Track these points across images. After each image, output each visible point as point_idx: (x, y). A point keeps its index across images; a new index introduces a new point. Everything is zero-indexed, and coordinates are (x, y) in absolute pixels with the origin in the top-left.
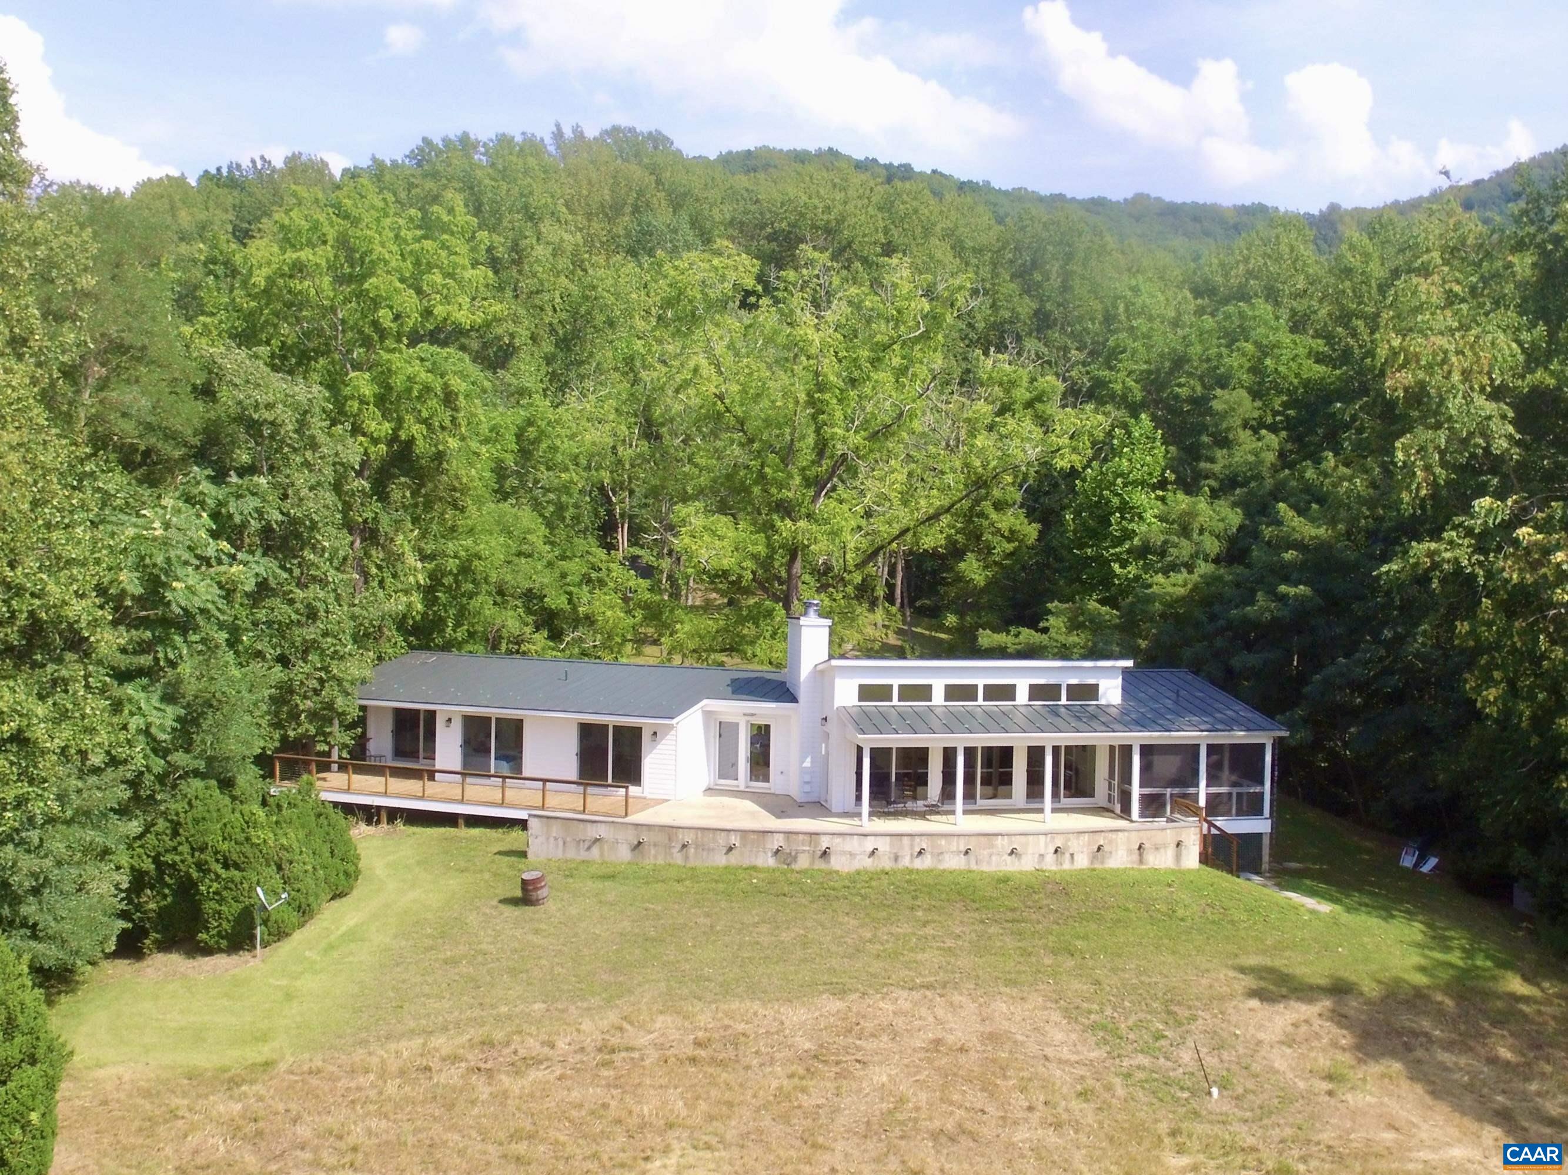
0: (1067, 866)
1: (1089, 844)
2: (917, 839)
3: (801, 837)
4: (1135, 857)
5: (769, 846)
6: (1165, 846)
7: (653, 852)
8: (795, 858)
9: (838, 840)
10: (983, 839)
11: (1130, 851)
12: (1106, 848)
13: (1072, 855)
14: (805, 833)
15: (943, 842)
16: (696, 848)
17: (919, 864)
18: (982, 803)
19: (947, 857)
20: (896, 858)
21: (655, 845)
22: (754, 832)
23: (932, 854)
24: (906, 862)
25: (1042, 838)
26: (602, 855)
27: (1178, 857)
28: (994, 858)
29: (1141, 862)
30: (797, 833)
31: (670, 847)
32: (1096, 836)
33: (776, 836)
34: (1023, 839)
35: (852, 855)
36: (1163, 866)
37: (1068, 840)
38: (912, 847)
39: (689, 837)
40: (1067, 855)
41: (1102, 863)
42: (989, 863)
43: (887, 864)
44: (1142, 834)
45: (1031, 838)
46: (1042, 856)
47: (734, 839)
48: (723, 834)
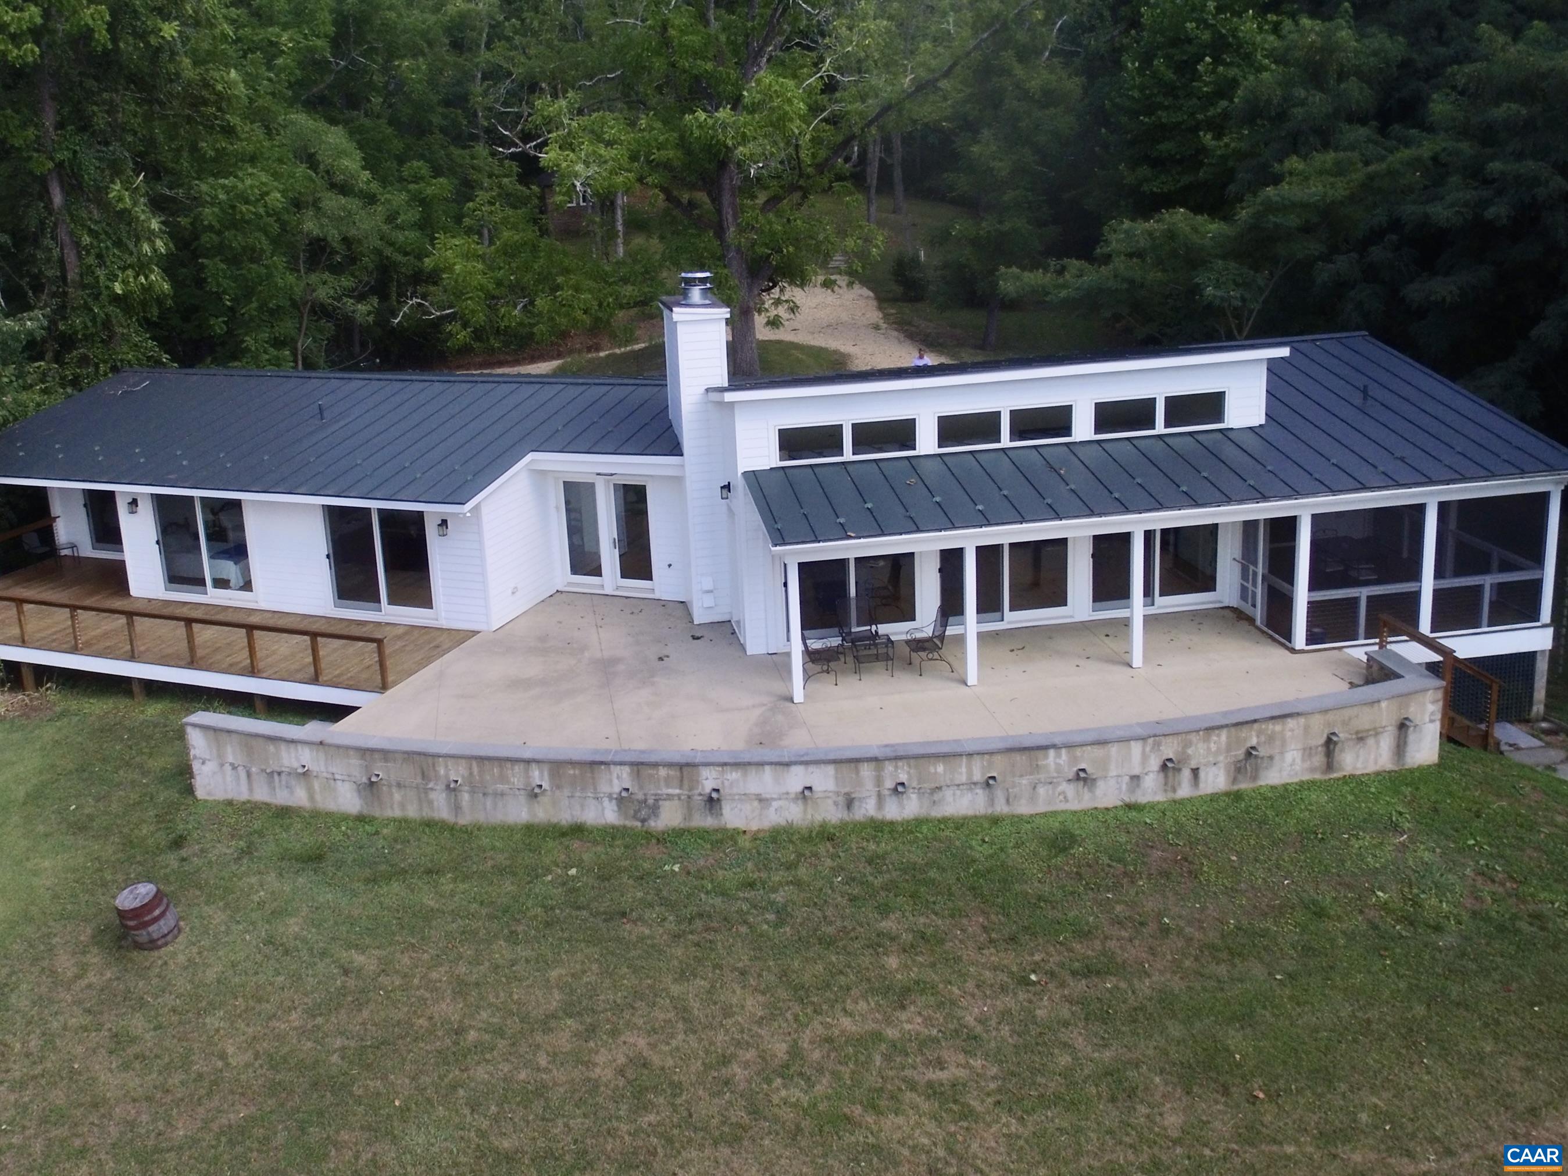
0: (1185, 791)
1: (1229, 749)
2: (889, 768)
3: (663, 772)
4: (1319, 759)
5: (604, 788)
6: (1377, 733)
7: (397, 796)
8: (655, 810)
9: (734, 775)
10: (1020, 759)
11: (1308, 752)
12: (1262, 752)
13: (1195, 772)
14: (670, 765)
15: (941, 768)
16: (473, 792)
17: (894, 811)
18: (1014, 619)
19: (948, 794)
20: (850, 803)
21: (399, 785)
22: (572, 763)
23: (920, 791)
24: (867, 809)
25: (1136, 748)
26: (311, 798)
27: (1400, 748)
28: (1041, 790)
29: (1329, 766)
30: (655, 765)
31: (426, 791)
32: (1244, 732)
33: (616, 770)
34: (1097, 752)
35: (763, 801)
36: (1371, 768)
37: (1188, 744)
38: (879, 781)
39: (457, 773)
40: (1186, 773)
41: (1255, 778)
42: (1033, 799)
43: (831, 813)
44: (1331, 717)
45: (1114, 749)
46: (1135, 779)
47: (538, 776)
48: (518, 768)
